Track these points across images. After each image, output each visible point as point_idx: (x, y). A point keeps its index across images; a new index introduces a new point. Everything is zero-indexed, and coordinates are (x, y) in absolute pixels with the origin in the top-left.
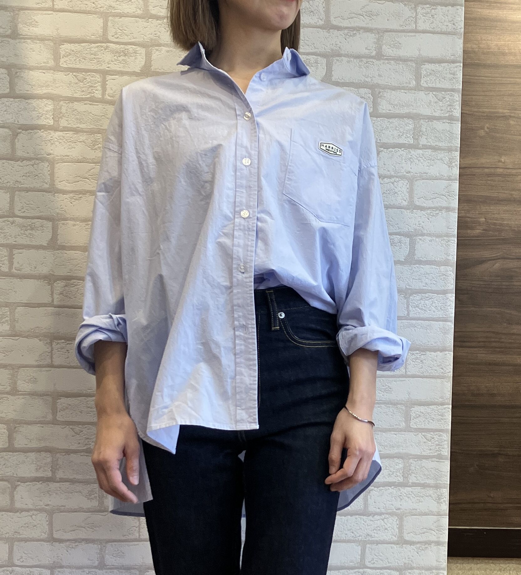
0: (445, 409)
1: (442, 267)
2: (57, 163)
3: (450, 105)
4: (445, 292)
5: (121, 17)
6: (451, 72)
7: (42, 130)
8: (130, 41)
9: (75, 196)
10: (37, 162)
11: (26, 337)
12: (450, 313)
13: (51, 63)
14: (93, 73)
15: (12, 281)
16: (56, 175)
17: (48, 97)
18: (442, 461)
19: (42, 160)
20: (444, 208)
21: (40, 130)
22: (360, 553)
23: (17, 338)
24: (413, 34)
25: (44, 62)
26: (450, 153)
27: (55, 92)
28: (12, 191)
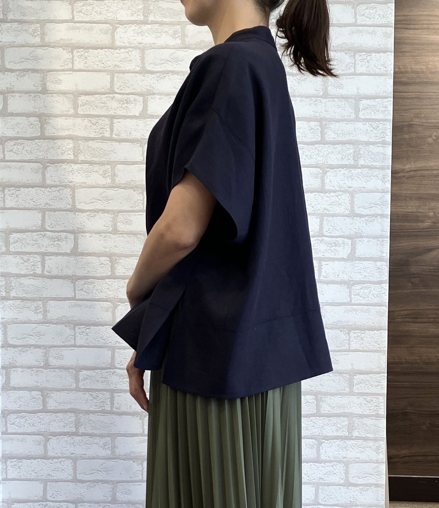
0: (381, 377)
1: (378, 262)
2: (77, 189)
3: (382, 133)
4: (380, 283)
5: (124, 73)
6: (383, 106)
7: (65, 164)
8: (131, 91)
9: (91, 214)
10: (62, 188)
11: (56, 324)
12: (385, 299)
13: (72, 112)
14: (104, 118)
15: (44, 281)
16: (76, 198)
17: (70, 137)
18: (379, 419)
19: (65, 186)
20: (379, 215)
21: (64, 163)
22: (314, 493)
23: (48, 324)
24: (352, 77)
25: (66, 111)
26: (383, 171)
27: (75, 134)
28: (43, 211)
